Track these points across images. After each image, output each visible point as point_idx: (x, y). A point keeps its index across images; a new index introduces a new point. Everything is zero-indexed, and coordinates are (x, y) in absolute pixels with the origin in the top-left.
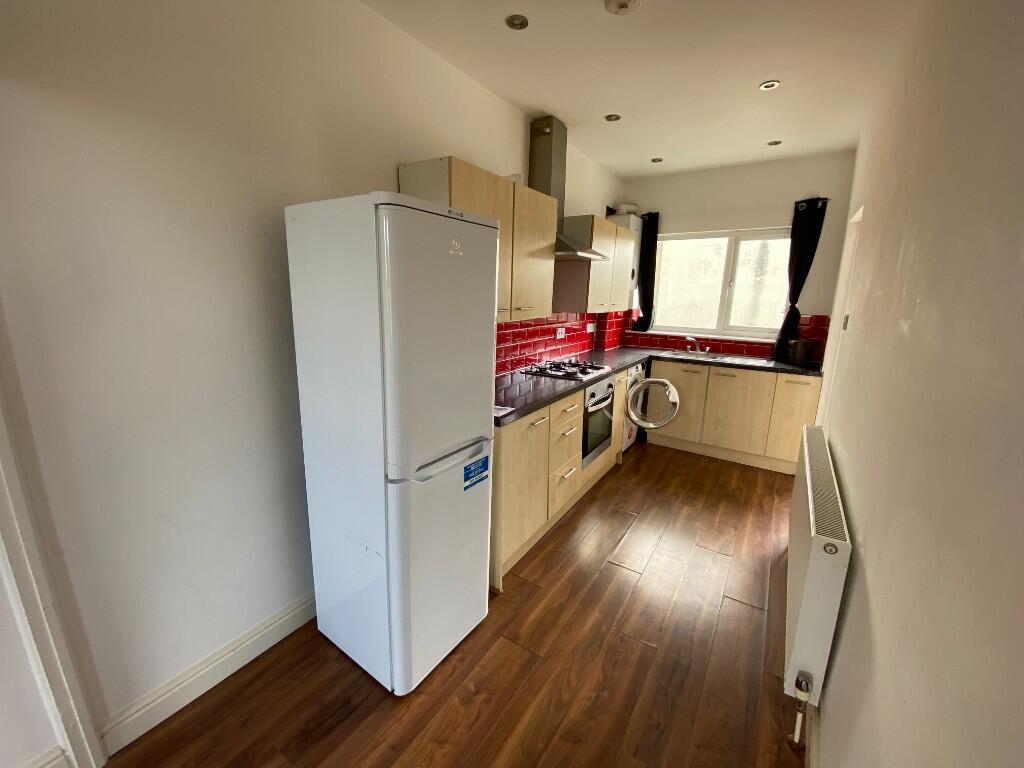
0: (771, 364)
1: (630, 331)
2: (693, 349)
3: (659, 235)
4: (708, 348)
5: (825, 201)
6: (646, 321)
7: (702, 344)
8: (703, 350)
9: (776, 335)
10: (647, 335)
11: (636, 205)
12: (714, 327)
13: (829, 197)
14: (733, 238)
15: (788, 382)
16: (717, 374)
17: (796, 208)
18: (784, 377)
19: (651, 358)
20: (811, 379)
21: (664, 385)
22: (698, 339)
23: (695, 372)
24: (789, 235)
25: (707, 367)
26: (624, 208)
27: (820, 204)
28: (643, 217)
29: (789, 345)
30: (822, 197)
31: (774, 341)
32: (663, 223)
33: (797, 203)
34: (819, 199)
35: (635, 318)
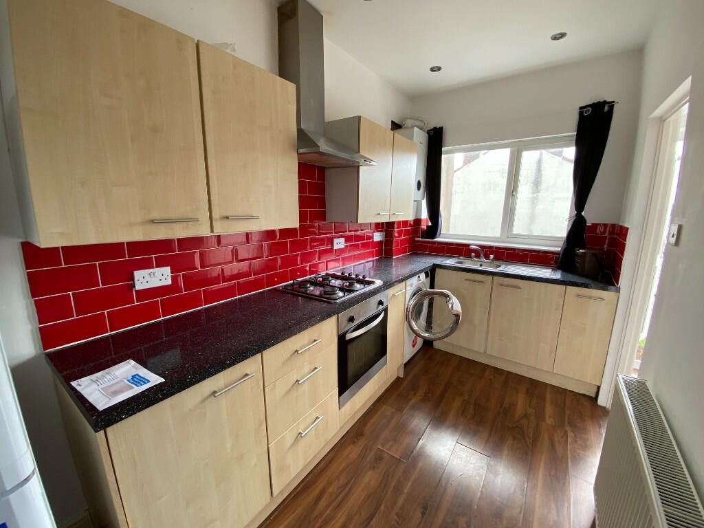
0: (558, 275)
1: (420, 239)
2: (478, 256)
3: (443, 149)
4: (492, 256)
5: (611, 105)
6: (433, 230)
7: (486, 251)
8: (487, 257)
9: (561, 243)
10: (435, 243)
11: (422, 121)
12: (498, 235)
13: (616, 101)
14: (516, 148)
15: (578, 296)
16: (502, 285)
17: (581, 114)
18: (573, 290)
19: (435, 267)
20: (606, 295)
21: (446, 296)
22: (482, 247)
23: (478, 282)
24: (574, 142)
25: (490, 278)
26: (409, 123)
27: (606, 108)
28: (428, 132)
29: (577, 255)
30: (608, 100)
31: (559, 249)
32: (447, 137)
33: (581, 108)
34: (605, 102)
35: (424, 227)
